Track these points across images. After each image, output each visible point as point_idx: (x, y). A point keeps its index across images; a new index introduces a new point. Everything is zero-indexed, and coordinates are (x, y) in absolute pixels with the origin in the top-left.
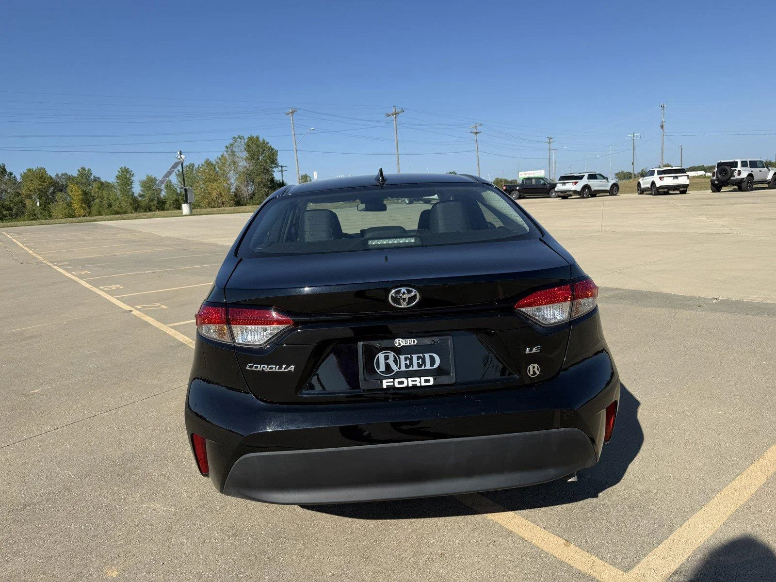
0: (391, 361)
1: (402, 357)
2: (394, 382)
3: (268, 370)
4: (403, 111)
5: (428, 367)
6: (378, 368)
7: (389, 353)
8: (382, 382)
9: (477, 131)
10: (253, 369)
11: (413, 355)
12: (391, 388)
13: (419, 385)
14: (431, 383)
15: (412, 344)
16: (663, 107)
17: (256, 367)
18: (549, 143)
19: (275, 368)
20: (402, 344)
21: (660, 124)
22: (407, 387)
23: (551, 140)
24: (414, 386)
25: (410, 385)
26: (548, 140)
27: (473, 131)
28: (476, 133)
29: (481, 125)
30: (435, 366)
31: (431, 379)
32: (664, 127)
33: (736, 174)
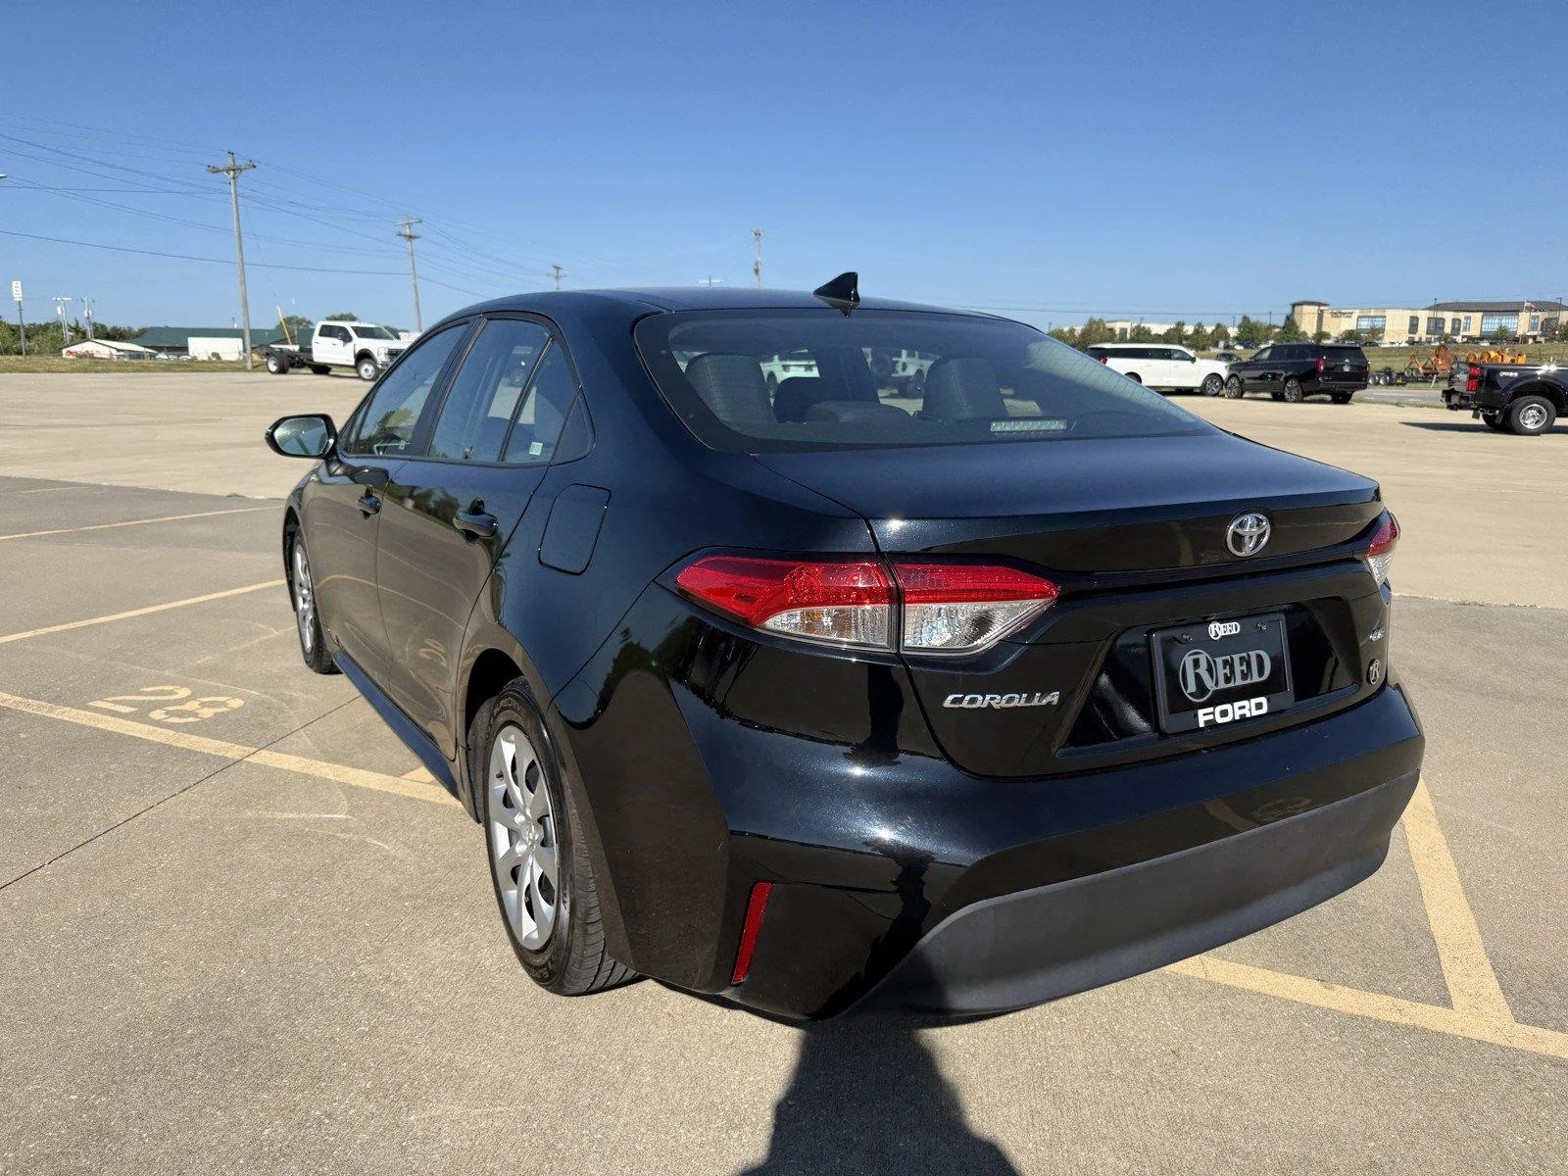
0: (1203, 671)
1: (1219, 660)
2: (1213, 713)
3: (1003, 704)
4: (255, 167)
5: (1256, 679)
6: (1186, 688)
7: (1200, 653)
8: (1196, 716)
9: (413, 234)
10: (965, 704)
11: (1234, 656)
12: (1212, 725)
13: (1248, 715)
14: (1264, 710)
15: (1234, 632)
16: (757, 234)
17: (973, 701)
18: (557, 278)
19: (1019, 701)
20: (1221, 634)
21: (752, 266)
22: (1234, 722)
23: (560, 272)
24: (1243, 718)
25: (1237, 718)
26: (553, 271)
27: (402, 233)
28: (411, 237)
29: (421, 222)
30: (1264, 678)
31: (1263, 700)
32: (760, 272)
33: (899, 368)
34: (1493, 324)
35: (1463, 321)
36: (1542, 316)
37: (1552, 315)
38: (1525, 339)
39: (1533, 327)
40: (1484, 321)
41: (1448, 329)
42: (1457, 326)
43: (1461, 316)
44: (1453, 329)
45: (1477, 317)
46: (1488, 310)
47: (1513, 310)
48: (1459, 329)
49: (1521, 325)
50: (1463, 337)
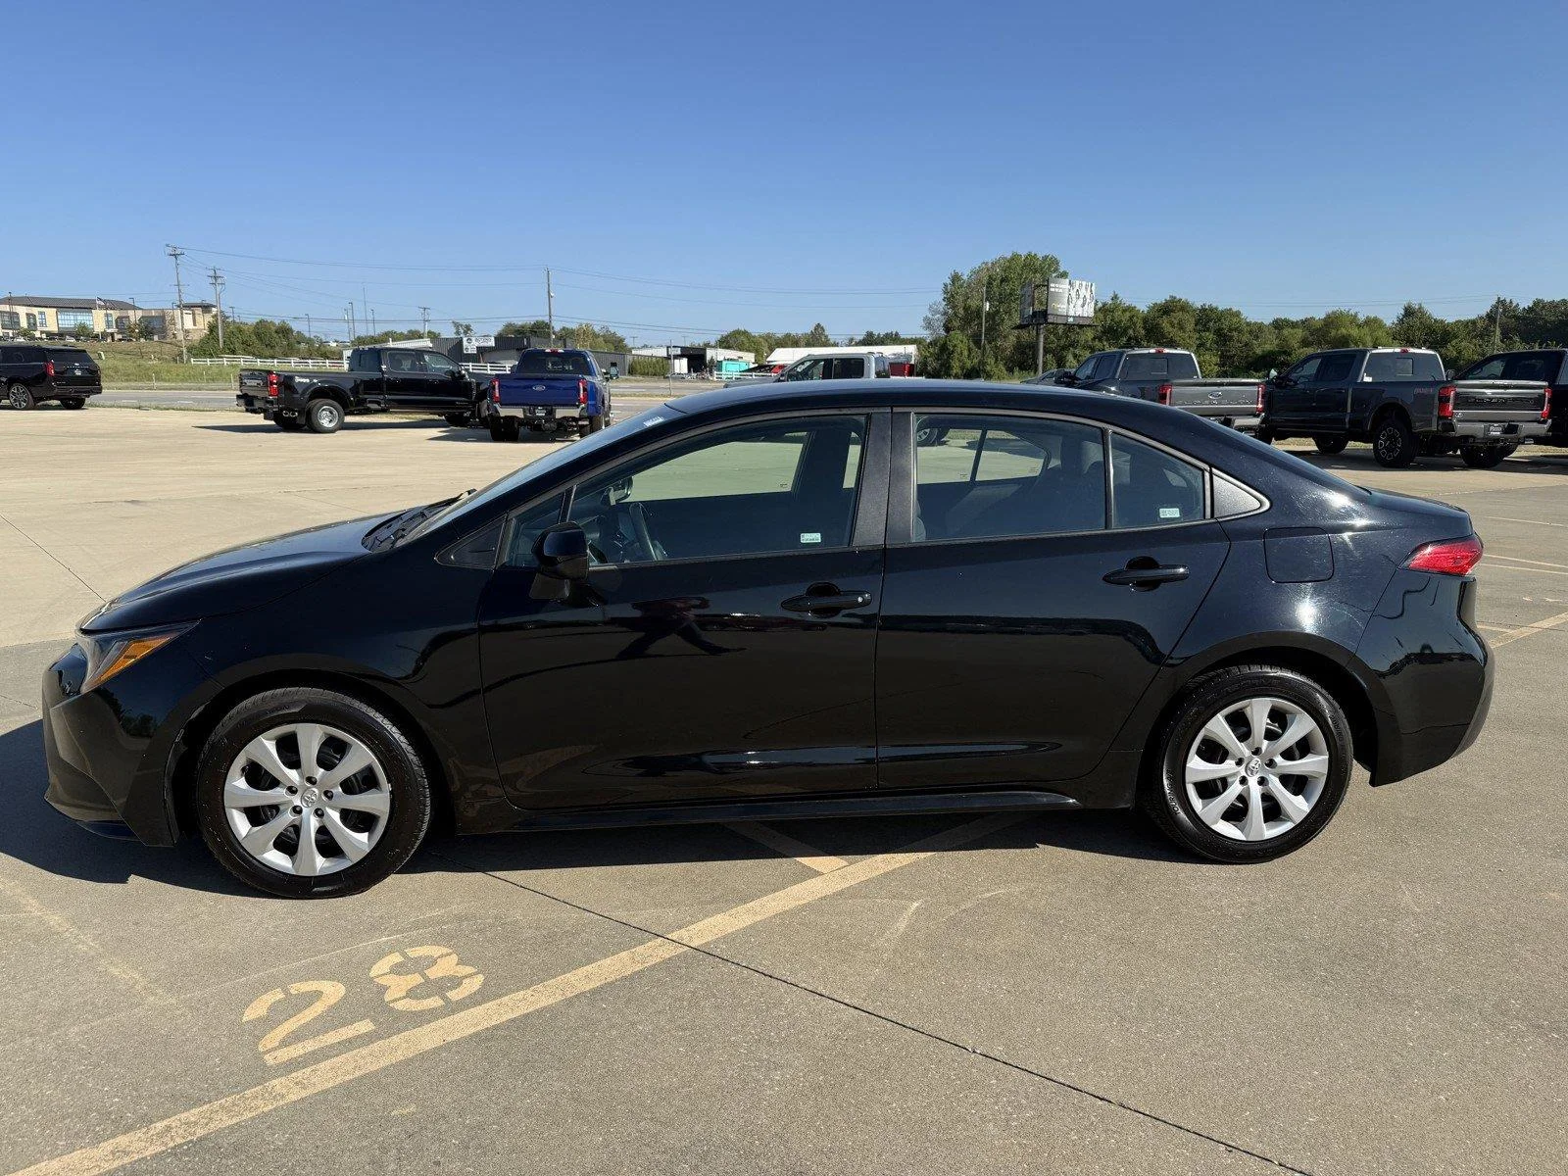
34: (70, 321)
35: (38, 317)
36: (115, 314)
37: (123, 313)
38: (104, 335)
39: (109, 325)
40: (59, 317)
41: (24, 323)
42: (32, 321)
43: (35, 311)
44: (29, 324)
45: (51, 312)
46: (62, 306)
47: (86, 307)
48: (35, 324)
49: (98, 321)
50: (42, 332)
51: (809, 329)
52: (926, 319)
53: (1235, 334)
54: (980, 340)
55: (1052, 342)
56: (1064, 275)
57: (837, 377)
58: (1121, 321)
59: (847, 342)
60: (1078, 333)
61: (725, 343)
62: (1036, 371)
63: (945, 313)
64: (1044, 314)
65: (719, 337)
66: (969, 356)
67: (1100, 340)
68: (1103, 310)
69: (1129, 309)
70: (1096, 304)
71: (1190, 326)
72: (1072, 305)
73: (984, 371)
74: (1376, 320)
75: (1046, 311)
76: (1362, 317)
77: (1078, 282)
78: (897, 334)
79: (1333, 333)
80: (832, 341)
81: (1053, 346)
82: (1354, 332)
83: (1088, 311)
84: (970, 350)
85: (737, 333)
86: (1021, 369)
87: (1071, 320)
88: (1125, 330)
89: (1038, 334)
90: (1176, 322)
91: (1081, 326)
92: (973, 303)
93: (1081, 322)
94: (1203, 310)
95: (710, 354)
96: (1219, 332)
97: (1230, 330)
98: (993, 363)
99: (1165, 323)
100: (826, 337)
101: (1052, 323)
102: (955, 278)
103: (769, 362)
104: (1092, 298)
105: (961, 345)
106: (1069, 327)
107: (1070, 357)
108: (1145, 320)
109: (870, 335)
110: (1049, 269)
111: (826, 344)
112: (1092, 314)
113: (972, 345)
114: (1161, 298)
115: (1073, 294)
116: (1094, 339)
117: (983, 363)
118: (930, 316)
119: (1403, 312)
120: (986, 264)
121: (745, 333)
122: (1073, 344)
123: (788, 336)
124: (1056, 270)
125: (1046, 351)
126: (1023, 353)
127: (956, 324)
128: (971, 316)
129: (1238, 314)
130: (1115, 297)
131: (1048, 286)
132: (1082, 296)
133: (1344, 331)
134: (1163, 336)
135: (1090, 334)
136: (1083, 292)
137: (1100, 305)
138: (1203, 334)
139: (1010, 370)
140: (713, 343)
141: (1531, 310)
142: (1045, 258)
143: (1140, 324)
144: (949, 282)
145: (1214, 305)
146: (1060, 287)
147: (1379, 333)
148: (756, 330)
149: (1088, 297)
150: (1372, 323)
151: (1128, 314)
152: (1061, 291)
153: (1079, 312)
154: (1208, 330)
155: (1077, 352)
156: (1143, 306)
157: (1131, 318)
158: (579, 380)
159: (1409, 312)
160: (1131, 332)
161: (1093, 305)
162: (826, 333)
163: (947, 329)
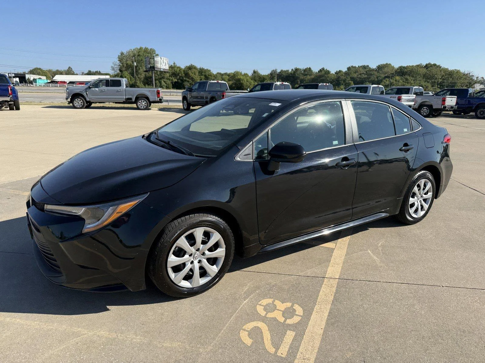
51: (66, 68)
52: (112, 67)
53: (210, 77)
54: (134, 75)
55: (157, 77)
56: (157, 55)
57: (111, 86)
58: (177, 71)
59: (81, 73)
60: (164, 74)
61: (32, 72)
62: (153, 86)
63: (119, 65)
64: (154, 67)
65: (29, 70)
66: (131, 80)
67: (171, 77)
68: (171, 67)
69: (179, 67)
70: (169, 65)
71: (197, 74)
72: (162, 65)
73: (137, 85)
74: (247, 74)
75: (154, 66)
76: (243, 73)
77: (163, 58)
78: (100, 72)
79: (236, 78)
80: (75, 73)
81: (157, 78)
82: (242, 77)
83: (167, 67)
84: (131, 78)
85: (37, 69)
86: (148, 85)
87: (162, 70)
88: (179, 74)
89: (152, 74)
90: (193, 72)
91: (165, 72)
92: (129, 62)
93: (165, 71)
94: (200, 69)
95: (27, 76)
96: (205, 76)
97: (209, 75)
98: (139, 83)
99: (190, 72)
100: (73, 71)
101: (157, 71)
102: (122, 54)
103: (54, 80)
104: (168, 63)
105: (127, 76)
106: (161, 72)
107: (163, 82)
108: (184, 71)
109: (90, 71)
110: (152, 53)
111: (73, 74)
112: (168, 68)
113: (131, 77)
114: (188, 65)
115: (162, 62)
116: (170, 76)
117: (136, 83)
118: (113, 66)
119: (253, 72)
120: (131, 50)
121: (40, 69)
122: (163, 78)
123: (57, 71)
124: (155, 53)
125: (156, 80)
126: (147, 80)
127: (124, 69)
128: (129, 67)
129: (210, 71)
130: (174, 63)
131: (154, 59)
132: (165, 62)
133: (239, 77)
134: (190, 77)
135: (168, 75)
136: (165, 61)
137: (170, 65)
138: (201, 76)
139: (144, 85)
140: (27, 72)
141: (280, 72)
142: (151, 49)
143: (183, 72)
144: (120, 55)
145: (203, 68)
146: (157, 59)
147: (248, 78)
148: (45, 68)
149: (166, 63)
150: (246, 75)
151: (179, 69)
152: (158, 60)
153: (164, 68)
154: (202, 75)
155: (165, 80)
156: (183, 67)
157: (180, 70)
158: (8, 86)
159: (254, 72)
160: (180, 75)
161: (168, 65)
162: (73, 70)
163: (121, 71)
